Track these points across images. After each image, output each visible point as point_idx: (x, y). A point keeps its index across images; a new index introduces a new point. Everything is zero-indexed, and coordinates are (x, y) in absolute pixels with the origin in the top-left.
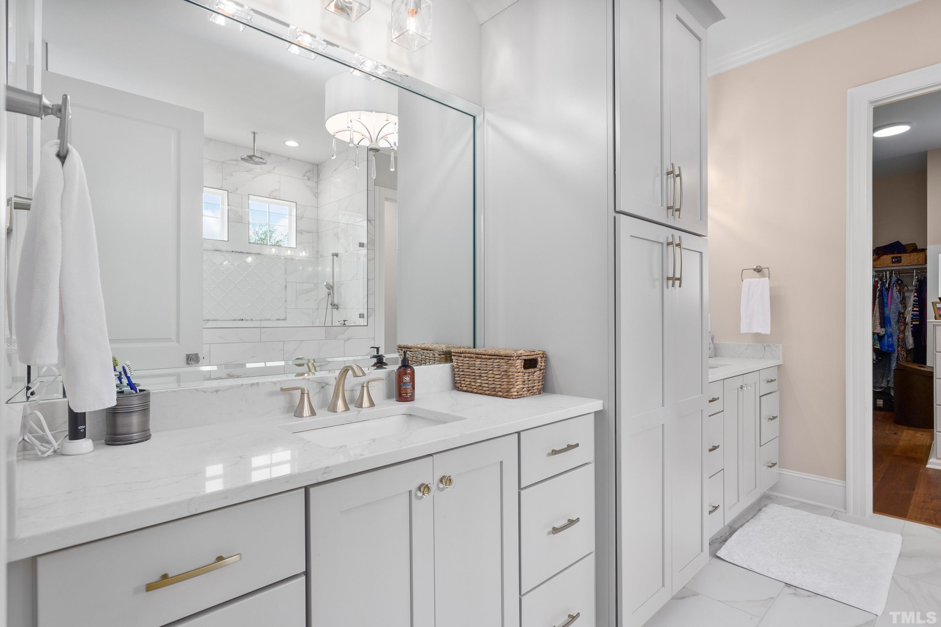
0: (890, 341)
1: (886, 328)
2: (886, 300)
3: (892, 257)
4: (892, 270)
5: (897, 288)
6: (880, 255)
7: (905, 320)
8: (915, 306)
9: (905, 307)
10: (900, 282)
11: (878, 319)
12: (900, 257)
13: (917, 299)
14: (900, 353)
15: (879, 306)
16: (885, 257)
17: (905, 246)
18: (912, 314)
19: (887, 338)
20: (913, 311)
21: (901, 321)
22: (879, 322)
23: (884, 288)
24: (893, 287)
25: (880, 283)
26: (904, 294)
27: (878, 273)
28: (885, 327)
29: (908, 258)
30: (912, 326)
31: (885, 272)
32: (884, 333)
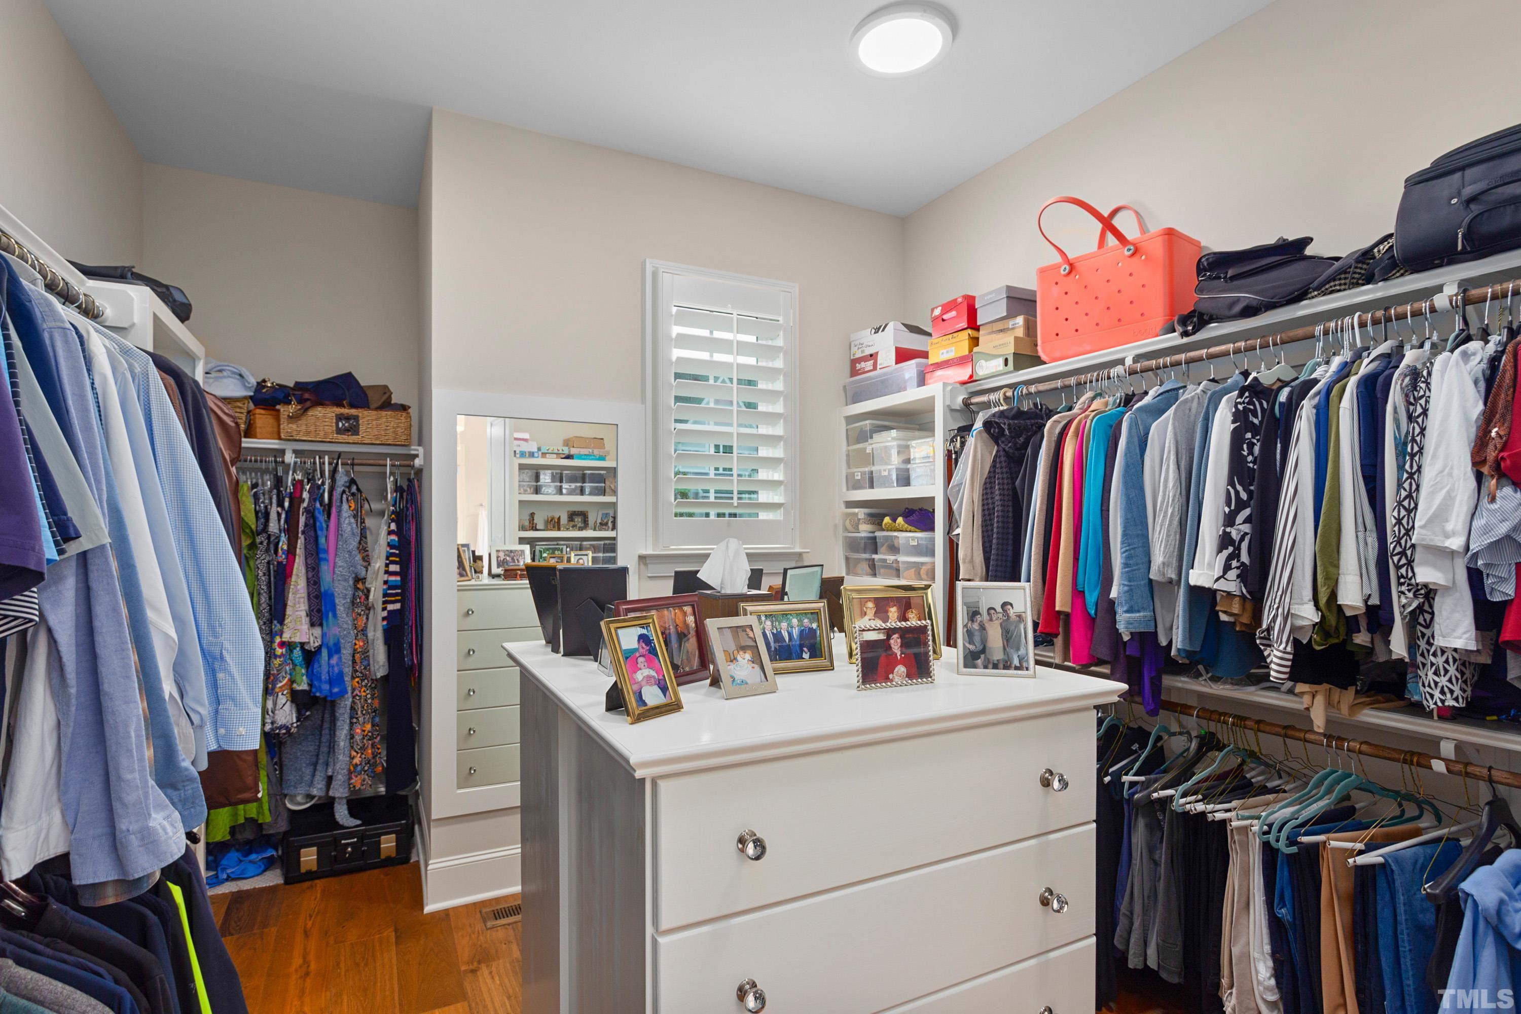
0: (333, 667)
1: (325, 628)
2: (322, 540)
3: (337, 415)
4: (340, 455)
5: (350, 507)
6: (308, 404)
7: (367, 597)
8: (391, 559)
9: (367, 560)
10: (354, 489)
11: (302, 600)
12: (356, 418)
13: (397, 539)
14: (357, 695)
15: (306, 559)
16: (319, 411)
17: (365, 389)
18: (386, 582)
19: (327, 659)
20: (387, 572)
21: (358, 600)
22: (307, 607)
23: (318, 505)
24: (341, 502)
25: (308, 487)
26: (364, 522)
27: (301, 458)
28: (321, 625)
29: (374, 423)
30: (385, 614)
31: (320, 458)
32: (320, 643)
